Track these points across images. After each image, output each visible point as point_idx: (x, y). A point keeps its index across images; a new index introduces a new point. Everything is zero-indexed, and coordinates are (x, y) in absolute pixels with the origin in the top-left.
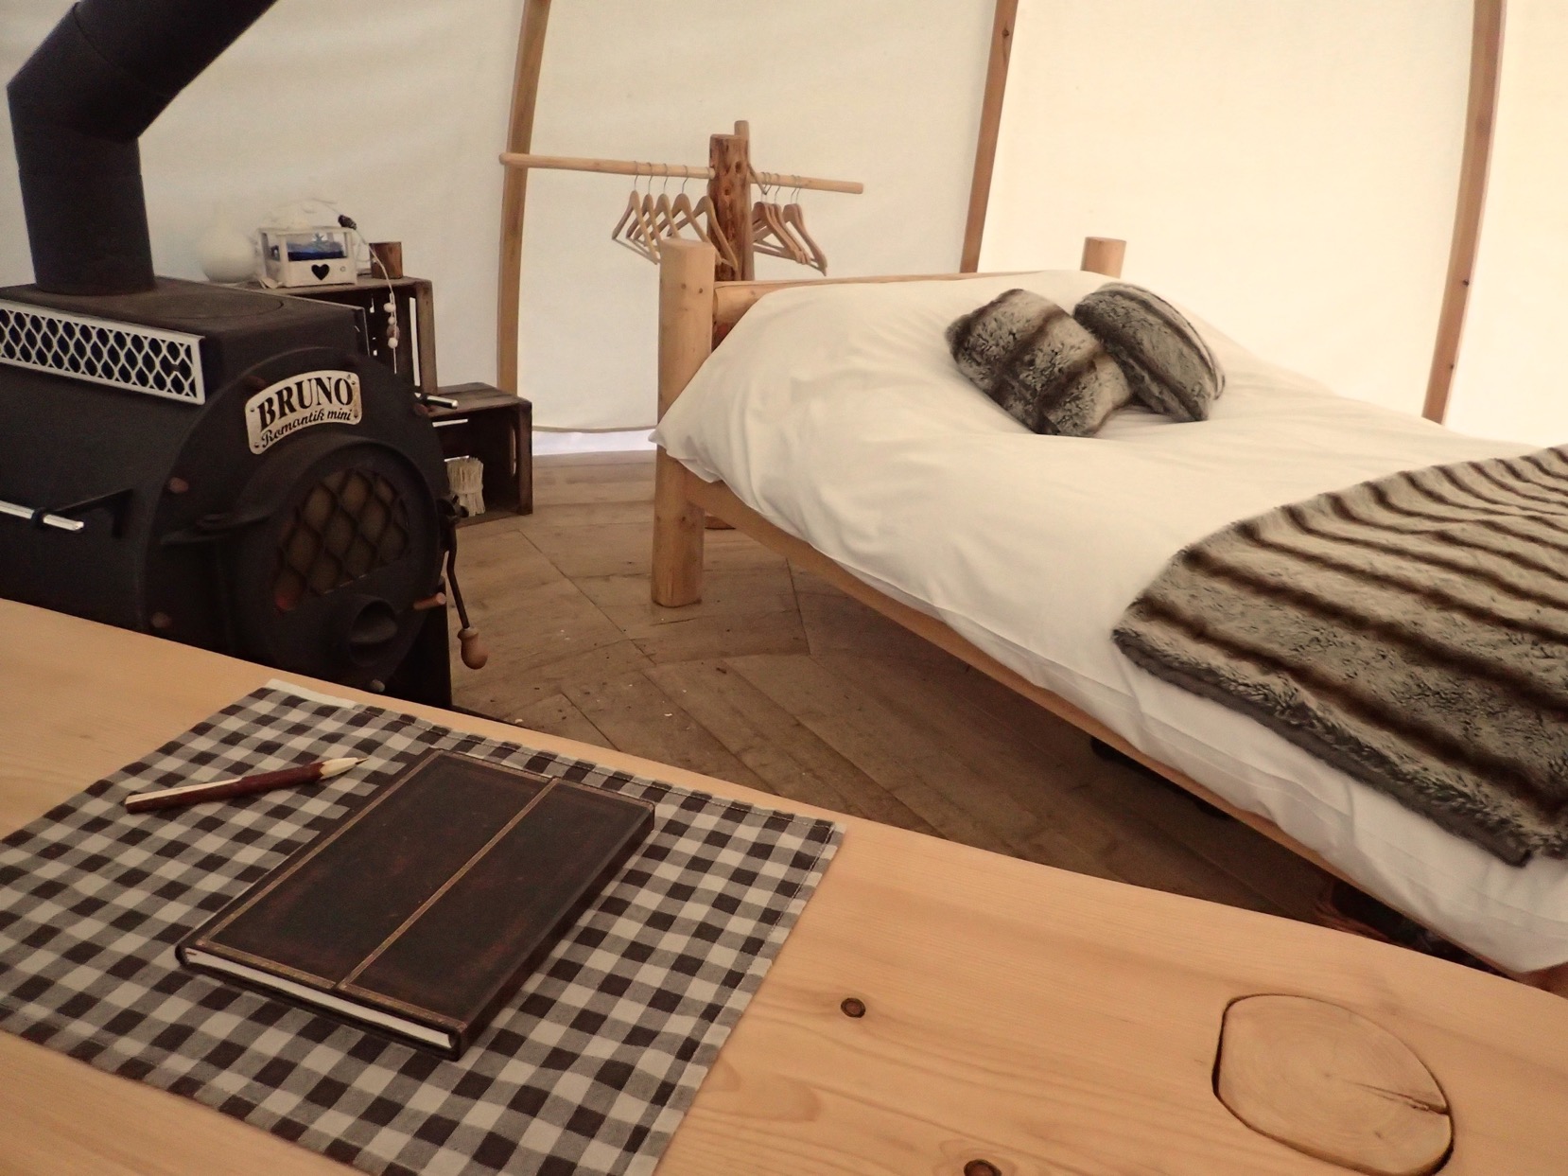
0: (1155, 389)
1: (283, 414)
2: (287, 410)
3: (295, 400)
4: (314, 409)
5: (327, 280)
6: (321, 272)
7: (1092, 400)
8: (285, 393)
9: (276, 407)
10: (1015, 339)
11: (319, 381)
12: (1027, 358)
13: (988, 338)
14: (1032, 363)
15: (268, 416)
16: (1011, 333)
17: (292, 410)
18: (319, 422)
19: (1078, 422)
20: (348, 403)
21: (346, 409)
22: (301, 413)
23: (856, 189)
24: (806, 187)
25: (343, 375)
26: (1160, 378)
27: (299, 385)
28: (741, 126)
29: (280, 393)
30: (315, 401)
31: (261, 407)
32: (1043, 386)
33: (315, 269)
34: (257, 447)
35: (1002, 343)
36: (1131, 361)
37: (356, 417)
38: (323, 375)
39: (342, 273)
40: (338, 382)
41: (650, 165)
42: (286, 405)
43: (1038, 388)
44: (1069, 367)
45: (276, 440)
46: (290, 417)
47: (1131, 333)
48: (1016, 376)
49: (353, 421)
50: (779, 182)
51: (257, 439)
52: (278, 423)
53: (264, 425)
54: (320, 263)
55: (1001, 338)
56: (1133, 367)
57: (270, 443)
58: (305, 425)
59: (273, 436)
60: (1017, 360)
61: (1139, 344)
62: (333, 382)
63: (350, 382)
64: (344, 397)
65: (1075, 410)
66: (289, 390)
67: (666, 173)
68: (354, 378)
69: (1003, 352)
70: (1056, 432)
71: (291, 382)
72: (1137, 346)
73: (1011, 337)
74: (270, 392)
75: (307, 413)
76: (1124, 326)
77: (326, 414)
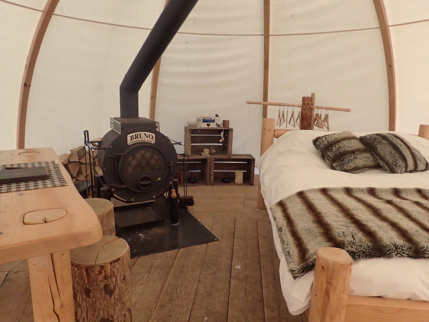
0: (381, 162)
1: (136, 138)
2: (137, 138)
3: (139, 136)
4: (143, 139)
5: (209, 127)
6: (209, 125)
7: (349, 162)
8: (137, 135)
9: (134, 137)
10: (328, 143)
11: (145, 134)
12: (330, 148)
13: (321, 142)
14: (331, 150)
15: (132, 138)
16: (328, 141)
17: (138, 138)
18: (144, 141)
19: (341, 167)
20: (152, 139)
21: (151, 140)
22: (140, 139)
23: (349, 111)
24: (330, 109)
25: (151, 134)
26: (382, 159)
27: (140, 134)
28: (313, 95)
29: (135, 135)
30: (144, 137)
31: (131, 136)
32: (333, 156)
33: (207, 124)
34: (129, 143)
35: (324, 144)
36: (374, 154)
37: (153, 142)
38: (146, 133)
39: (213, 126)
40: (150, 135)
41: (283, 104)
42: (137, 137)
43: (332, 157)
44: (342, 152)
45: (133, 143)
46: (137, 139)
47: (374, 145)
48: (326, 153)
49: (153, 143)
50: (322, 108)
51: (129, 142)
52: (134, 140)
53: (131, 140)
54: (208, 123)
55: (325, 142)
56: (375, 155)
57: (132, 143)
58: (141, 141)
59: (133, 142)
60: (327, 148)
61: (377, 148)
62: (148, 135)
63: (153, 135)
64: (151, 138)
65: (341, 163)
66: (138, 135)
67: (288, 105)
68: (154, 135)
69: (324, 146)
70: (335, 170)
71: (138, 133)
72: (376, 149)
73: (328, 142)
74: (134, 134)
75: (141, 139)
76: (373, 143)
77: (146, 140)
